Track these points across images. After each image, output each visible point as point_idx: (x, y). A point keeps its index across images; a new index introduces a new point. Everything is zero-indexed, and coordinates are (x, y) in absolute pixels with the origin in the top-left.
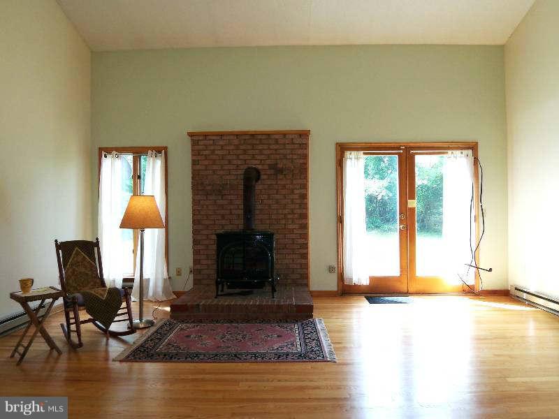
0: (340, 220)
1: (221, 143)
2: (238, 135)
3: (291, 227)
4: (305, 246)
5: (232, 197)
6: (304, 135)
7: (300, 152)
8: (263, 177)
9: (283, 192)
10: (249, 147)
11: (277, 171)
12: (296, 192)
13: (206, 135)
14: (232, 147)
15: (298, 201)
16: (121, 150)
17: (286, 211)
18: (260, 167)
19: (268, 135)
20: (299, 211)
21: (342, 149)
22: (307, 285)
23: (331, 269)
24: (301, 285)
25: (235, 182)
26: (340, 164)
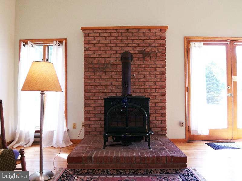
0: (187, 90)
1: (105, 35)
2: (116, 29)
3: (154, 94)
4: (164, 108)
5: (112, 73)
6: (163, 29)
7: (161, 41)
8: (134, 59)
9: (148, 69)
10: (125, 38)
11: (145, 54)
12: (158, 69)
13: (94, 30)
14: (112, 38)
15: (159, 76)
16: (35, 41)
17: (150, 84)
18: (132, 52)
19: (138, 29)
20: (160, 83)
21: (188, 41)
22: (165, 135)
23: (181, 124)
24: (162, 135)
25: (114, 63)
26: (187, 51)
